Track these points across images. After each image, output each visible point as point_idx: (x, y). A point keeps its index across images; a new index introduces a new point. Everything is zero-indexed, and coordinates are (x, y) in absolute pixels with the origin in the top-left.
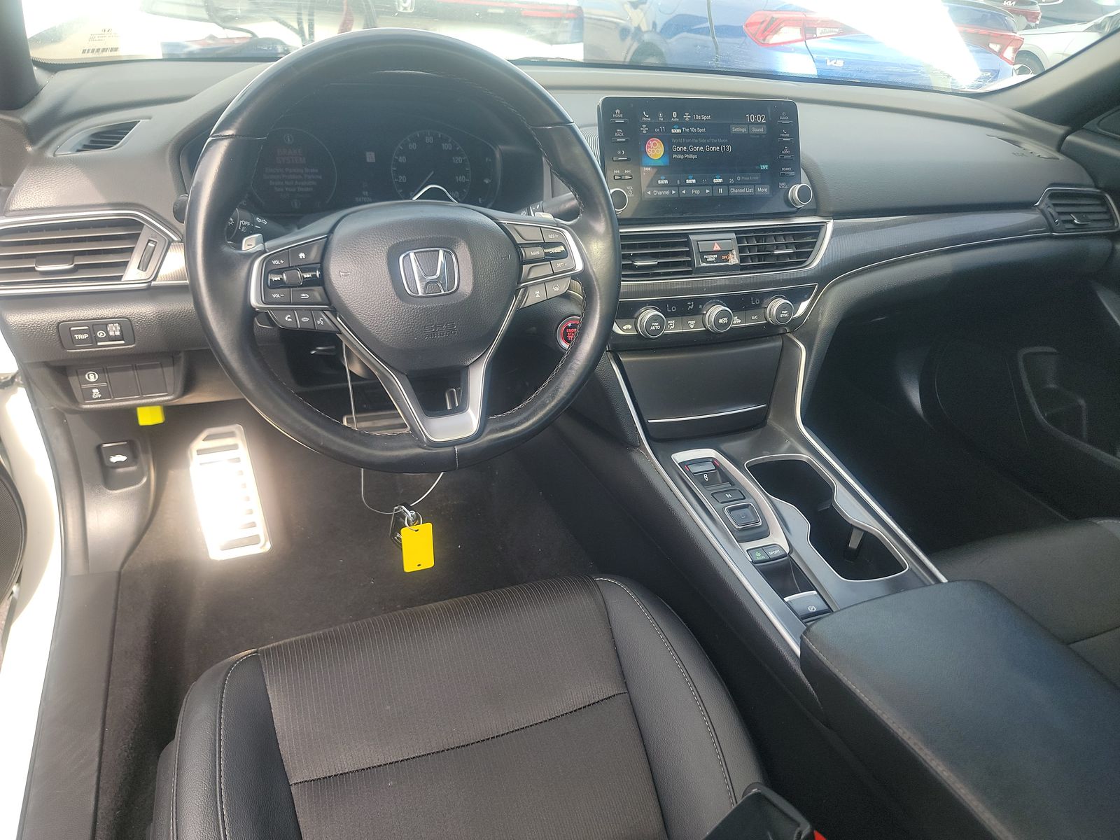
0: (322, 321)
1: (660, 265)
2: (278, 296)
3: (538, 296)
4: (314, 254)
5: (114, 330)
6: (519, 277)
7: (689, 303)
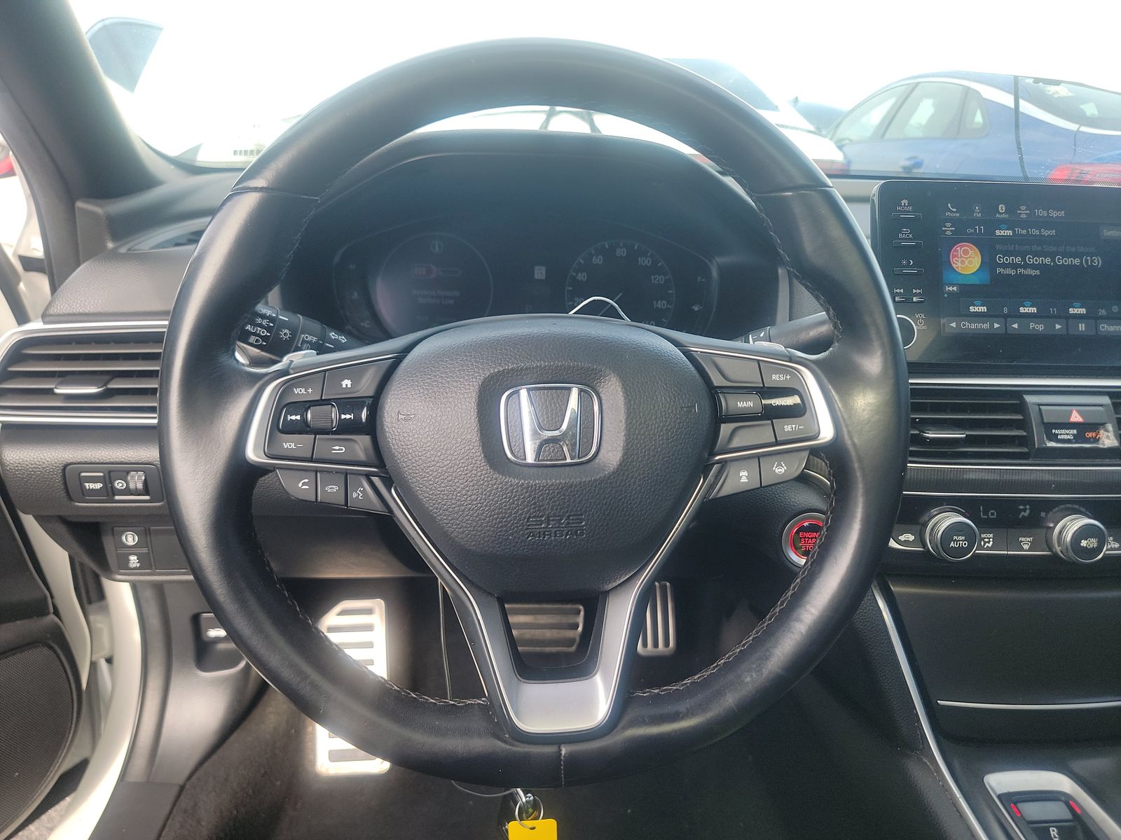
0: (362, 495)
1: (970, 441)
2: (293, 445)
3: (744, 480)
4: (367, 386)
5: (137, 481)
6: (711, 443)
7: (1021, 507)
